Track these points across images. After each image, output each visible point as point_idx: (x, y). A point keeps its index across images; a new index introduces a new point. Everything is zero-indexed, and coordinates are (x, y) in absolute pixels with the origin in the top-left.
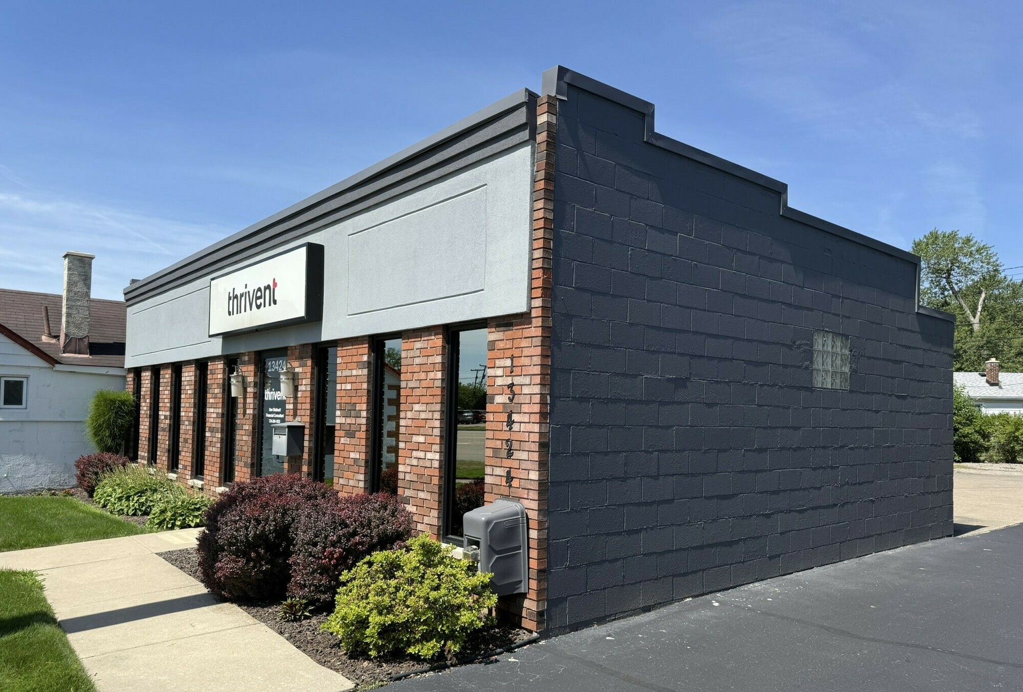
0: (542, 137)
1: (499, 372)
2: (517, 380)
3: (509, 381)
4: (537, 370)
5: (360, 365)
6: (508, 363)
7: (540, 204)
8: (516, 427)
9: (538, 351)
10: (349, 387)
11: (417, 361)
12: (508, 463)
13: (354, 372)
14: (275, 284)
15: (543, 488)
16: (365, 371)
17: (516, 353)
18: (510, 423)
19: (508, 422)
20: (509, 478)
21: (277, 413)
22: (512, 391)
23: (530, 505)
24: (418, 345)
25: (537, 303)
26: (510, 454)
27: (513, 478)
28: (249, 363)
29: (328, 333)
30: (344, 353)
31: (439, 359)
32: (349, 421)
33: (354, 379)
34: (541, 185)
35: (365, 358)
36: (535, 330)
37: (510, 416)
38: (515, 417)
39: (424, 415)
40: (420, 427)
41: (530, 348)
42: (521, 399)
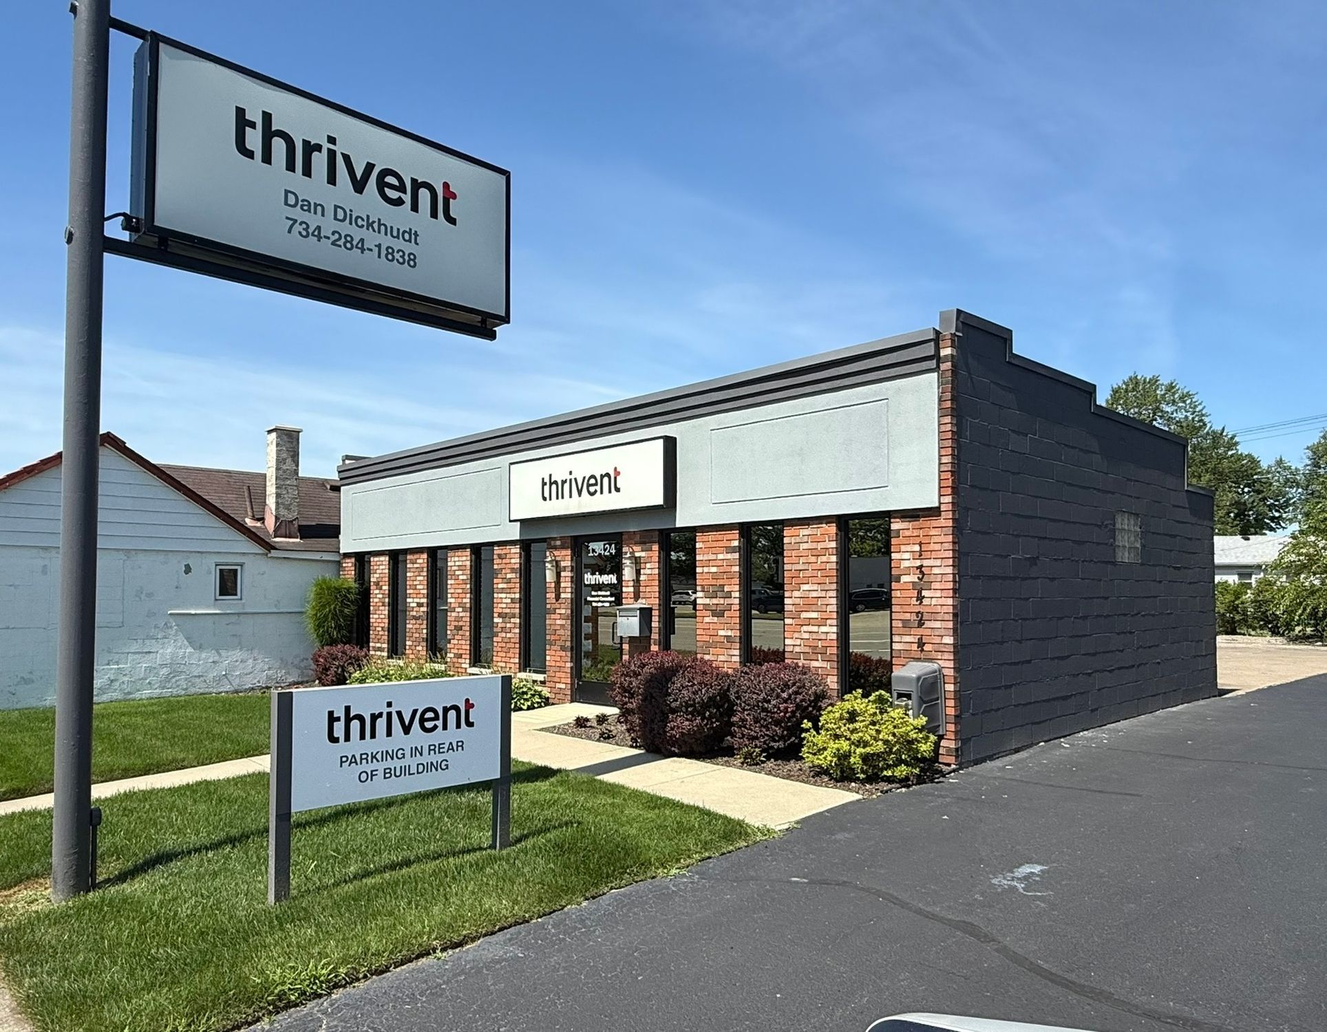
0: (947, 366)
1: (906, 556)
2: (926, 563)
3: (918, 563)
4: (950, 554)
5: (731, 550)
7: (948, 419)
8: (925, 601)
9: (950, 538)
10: (714, 570)
11: (805, 546)
12: (920, 631)
13: (721, 556)
14: (617, 473)
15: (959, 651)
16: (737, 555)
17: (925, 540)
18: (920, 598)
19: (917, 597)
20: (921, 644)
21: (607, 596)
22: (921, 572)
23: (947, 665)
24: (806, 532)
25: (949, 499)
26: (921, 624)
27: (925, 643)
28: (563, 547)
29: (683, 519)
30: (705, 539)
31: (834, 544)
32: (715, 601)
33: (720, 563)
34: (948, 404)
35: (736, 543)
36: (946, 520)
37: (920, 592)
38: (924, 593)
39: (814, 594)
40: (810, 605)
41: (941, 536)
42: (932, 578)
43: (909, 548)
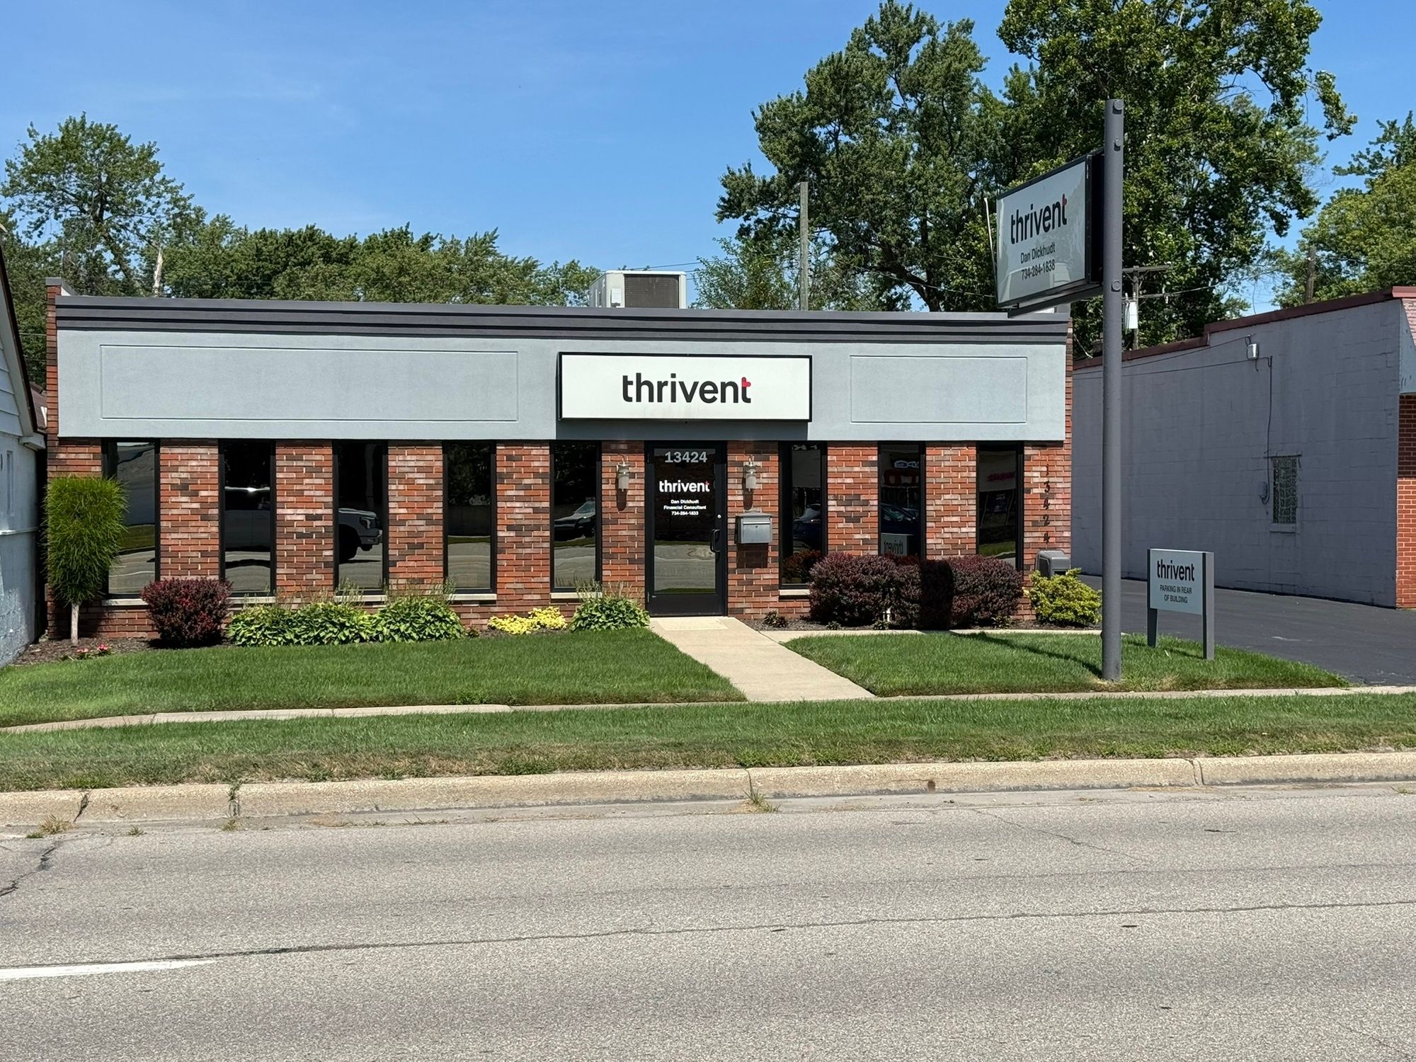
1: (1035, 474)
2: (1051, 480)
3: (1045, 480)
4: (1069, 474)
6: (1044, 469)
8: (1050, 507)
9: (1069, 463)
10: (849, 481)
11: (947, 464)
12: (1047, 529)
13: (857, 469)
14: (747, 384)
15: (1075, 541)
16: (875, 469)
17: (1050, 463)
19: (1044, 504)
20: (1046, 538)
21: (695, 505)
22: (1048, 487)
23: (1065, 551)
24: (947, 452)
25: (1071, 435)
26: (1046, 524)
27: (1049, 537)
29: (814, 434)
30: (839, 452)
32: (849, 509)
33: (857, 475)
35: (875, 458)
36: (1067, 450)
37: (1046, 500)
38: (1050, 501)
39: (955, 502)
40: (951, 511)
41: (1061, 460)
42: (1056, 491)
43: (1038, 468)
